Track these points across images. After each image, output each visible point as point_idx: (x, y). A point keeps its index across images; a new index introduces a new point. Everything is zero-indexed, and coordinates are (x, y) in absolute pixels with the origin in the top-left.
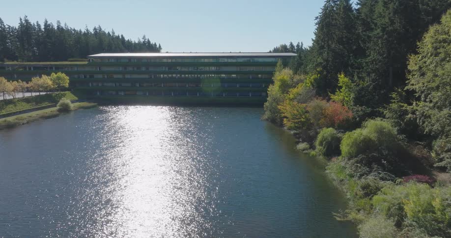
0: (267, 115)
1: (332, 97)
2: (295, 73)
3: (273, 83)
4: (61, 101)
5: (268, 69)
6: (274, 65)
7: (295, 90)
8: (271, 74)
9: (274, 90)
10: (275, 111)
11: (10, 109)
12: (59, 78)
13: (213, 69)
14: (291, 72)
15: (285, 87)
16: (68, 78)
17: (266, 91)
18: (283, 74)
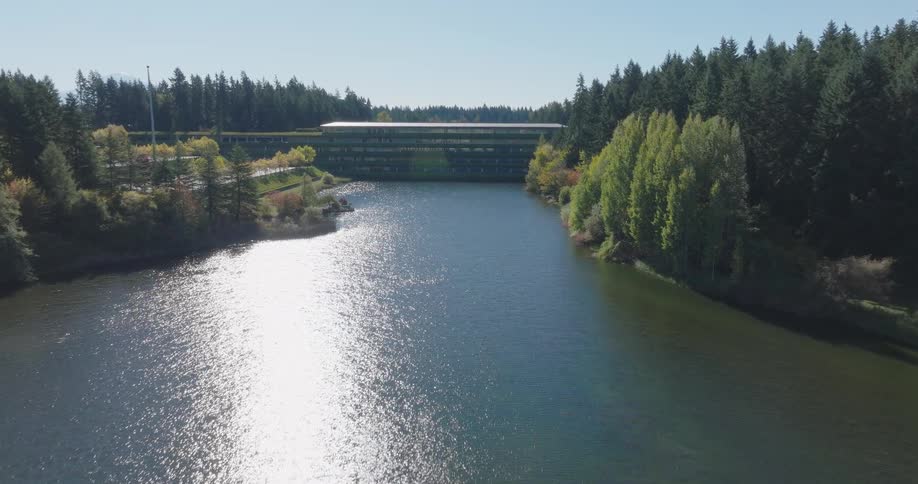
0: (529, 185)
1: (576, 168)
2: (555, 148)
3: (534, 158)
5: (530, 142)
6: (537, 137)
7: (551, 164)
8: (533, 147)
9: (534, 164)
10: (534, 180)
13: (467, 141)
14: (551, 147)
15: (544, 161)
17: (528, 164)
18: (544, 149)
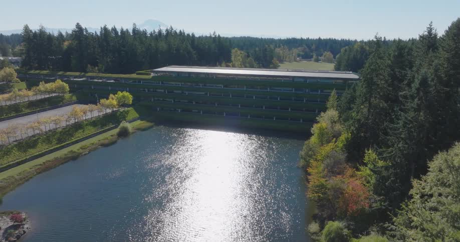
4: (121, 125)
11: (79, 135)
12: (124, 97)
16: (132, 96)
